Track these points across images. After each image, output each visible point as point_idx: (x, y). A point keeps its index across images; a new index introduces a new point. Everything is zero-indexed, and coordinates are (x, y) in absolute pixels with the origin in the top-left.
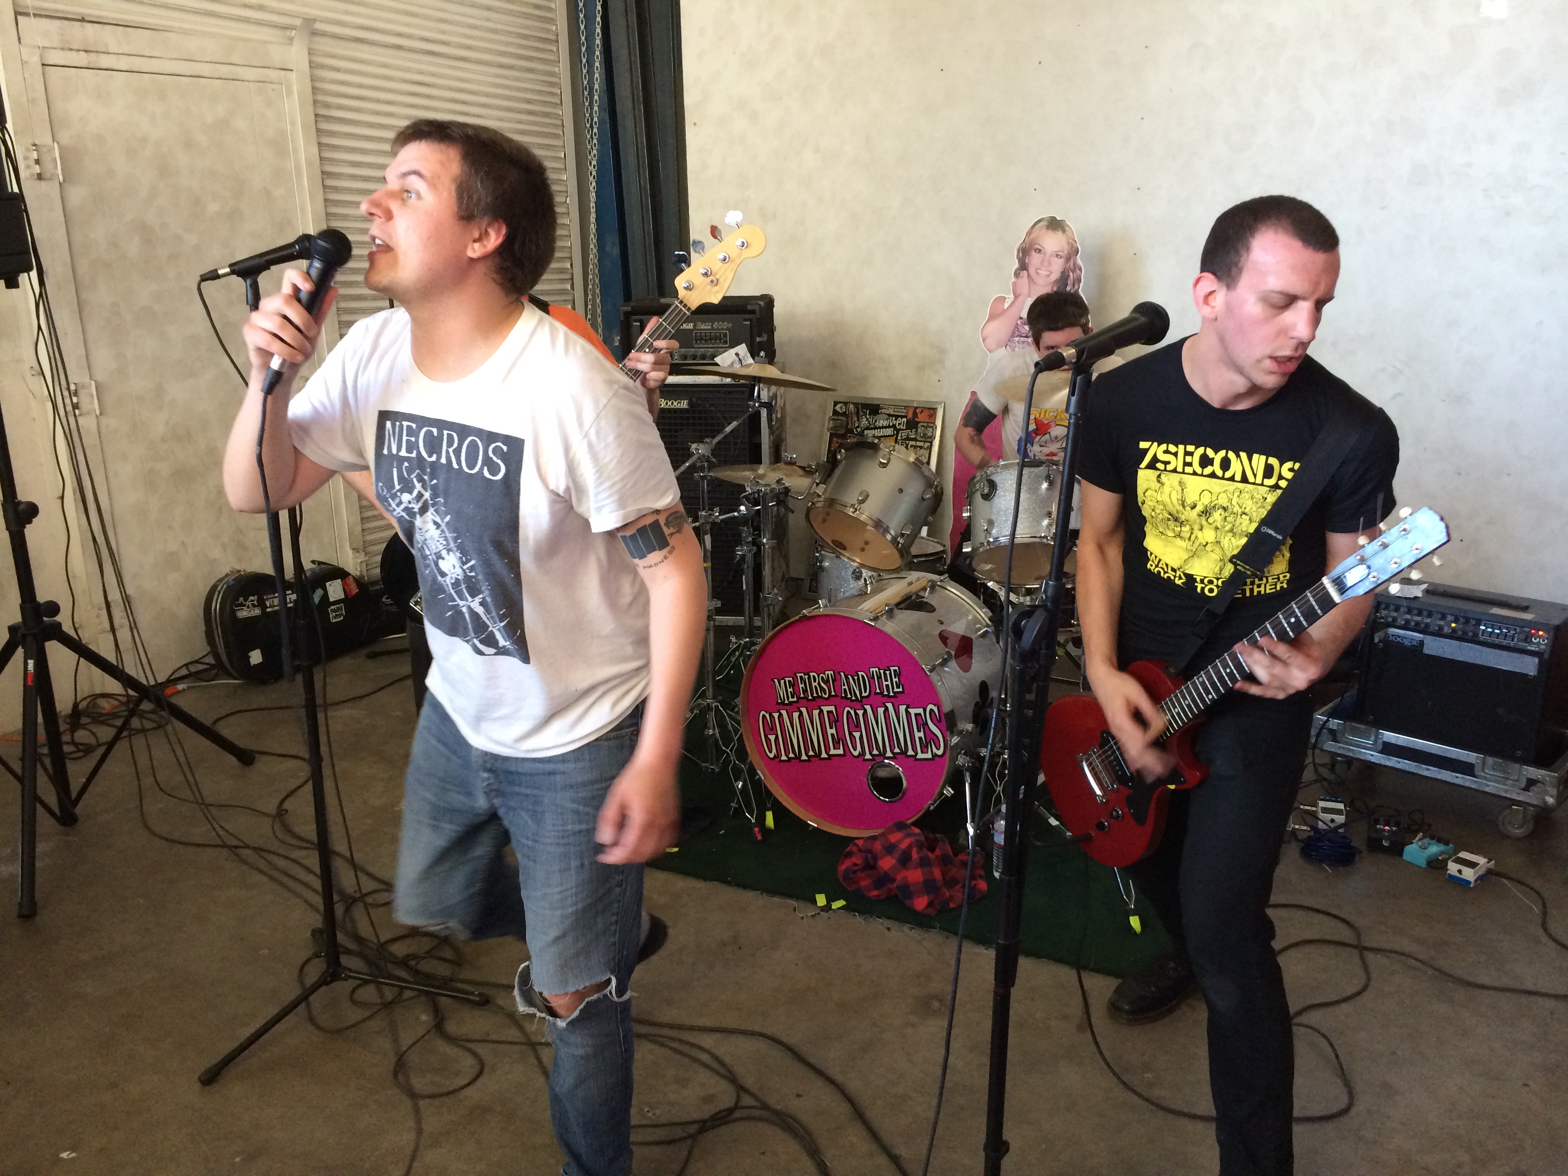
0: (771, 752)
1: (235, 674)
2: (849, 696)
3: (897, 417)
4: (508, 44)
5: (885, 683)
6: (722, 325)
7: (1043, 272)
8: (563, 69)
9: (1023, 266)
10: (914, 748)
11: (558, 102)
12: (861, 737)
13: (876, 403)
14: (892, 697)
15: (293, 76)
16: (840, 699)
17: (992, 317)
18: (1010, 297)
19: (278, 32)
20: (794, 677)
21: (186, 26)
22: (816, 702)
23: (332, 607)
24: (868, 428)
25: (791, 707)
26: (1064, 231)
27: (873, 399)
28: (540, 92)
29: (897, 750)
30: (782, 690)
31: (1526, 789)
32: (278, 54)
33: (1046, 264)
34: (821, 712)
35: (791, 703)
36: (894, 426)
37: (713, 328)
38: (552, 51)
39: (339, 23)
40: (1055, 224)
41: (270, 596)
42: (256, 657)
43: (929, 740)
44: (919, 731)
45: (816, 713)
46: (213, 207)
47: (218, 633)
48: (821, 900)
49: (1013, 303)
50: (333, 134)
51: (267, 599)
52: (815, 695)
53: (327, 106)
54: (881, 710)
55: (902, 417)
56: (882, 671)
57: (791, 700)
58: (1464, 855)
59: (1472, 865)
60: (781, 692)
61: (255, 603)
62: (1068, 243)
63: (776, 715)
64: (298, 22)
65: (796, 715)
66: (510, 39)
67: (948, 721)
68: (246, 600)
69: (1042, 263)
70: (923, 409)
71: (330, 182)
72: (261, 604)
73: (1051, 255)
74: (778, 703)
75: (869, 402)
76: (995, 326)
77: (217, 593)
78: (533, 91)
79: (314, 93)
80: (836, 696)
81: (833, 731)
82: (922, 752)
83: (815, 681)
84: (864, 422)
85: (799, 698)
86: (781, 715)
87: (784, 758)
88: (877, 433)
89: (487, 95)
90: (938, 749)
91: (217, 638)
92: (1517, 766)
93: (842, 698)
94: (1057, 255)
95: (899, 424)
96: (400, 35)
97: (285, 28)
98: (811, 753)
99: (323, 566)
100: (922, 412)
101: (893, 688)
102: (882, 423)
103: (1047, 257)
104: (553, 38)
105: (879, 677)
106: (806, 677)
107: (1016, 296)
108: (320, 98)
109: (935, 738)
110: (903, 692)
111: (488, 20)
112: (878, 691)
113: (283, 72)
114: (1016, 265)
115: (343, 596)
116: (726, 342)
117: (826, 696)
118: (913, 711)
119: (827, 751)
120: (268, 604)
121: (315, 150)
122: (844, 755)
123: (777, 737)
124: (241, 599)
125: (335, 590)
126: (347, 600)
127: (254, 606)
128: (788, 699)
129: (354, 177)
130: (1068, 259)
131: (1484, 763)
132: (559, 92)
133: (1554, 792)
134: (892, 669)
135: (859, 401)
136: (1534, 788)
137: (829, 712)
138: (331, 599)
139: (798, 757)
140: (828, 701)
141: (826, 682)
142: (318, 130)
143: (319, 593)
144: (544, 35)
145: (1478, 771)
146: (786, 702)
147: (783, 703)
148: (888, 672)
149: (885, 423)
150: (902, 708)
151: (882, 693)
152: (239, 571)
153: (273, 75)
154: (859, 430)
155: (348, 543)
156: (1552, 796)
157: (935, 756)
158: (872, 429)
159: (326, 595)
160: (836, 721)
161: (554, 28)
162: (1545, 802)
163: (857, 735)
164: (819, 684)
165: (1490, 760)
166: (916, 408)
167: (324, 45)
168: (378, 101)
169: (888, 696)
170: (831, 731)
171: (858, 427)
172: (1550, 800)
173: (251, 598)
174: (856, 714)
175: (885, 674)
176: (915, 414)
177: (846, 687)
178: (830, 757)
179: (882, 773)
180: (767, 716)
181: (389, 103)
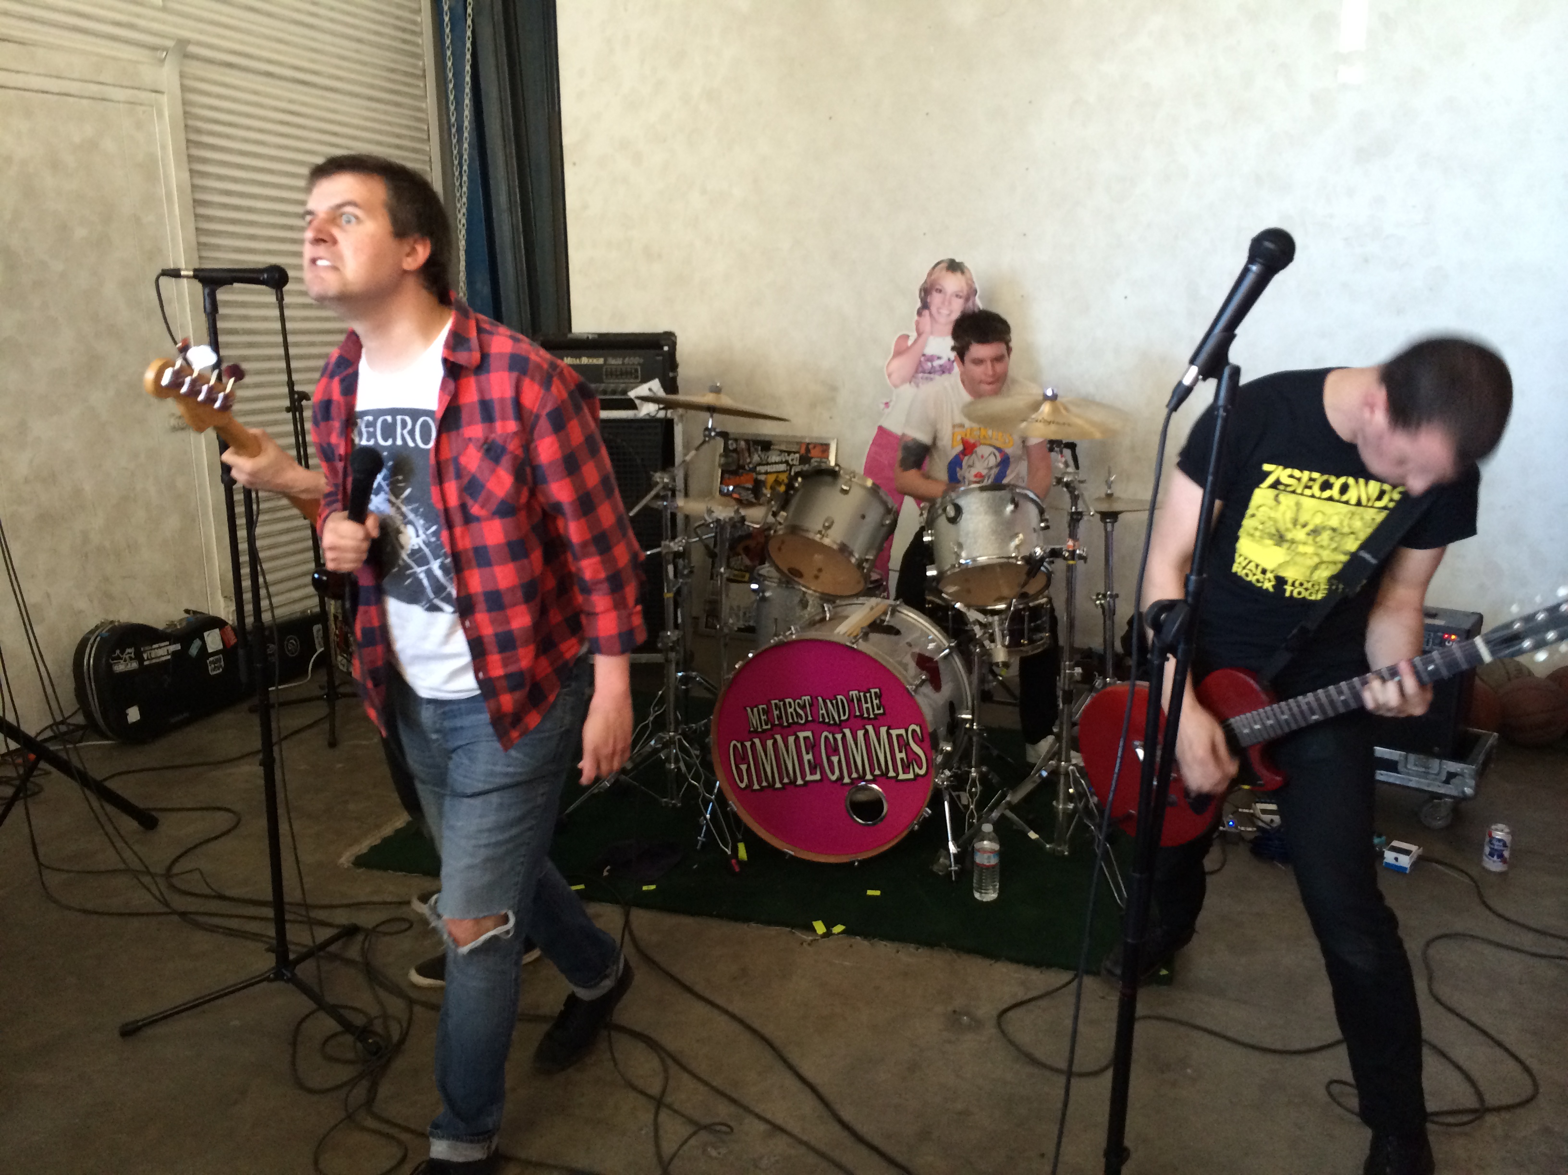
0: (742, 781)
1: (109, 734)
2: (827, 720)
3: (789, 453)
4: (375, 76)
5: (865, 706)
6: (634, 361)
7: (945, 312)
8: (431, 103)
9: (925, 305)
10: (895, 769)
11: (426, 137)
12: (840, 761)
13: (767, 439)
14: (871, 719)
15: (164, 99)
16: (817, 724)
17: (898, 353)
18: (913, 335)
19: (146, 52)
20: (769, 704)
21: (50, 40)
22: (792, 728)
23: (211, 659)
24: (760, 464)
25: (763, 736)
26: (963, 272)
27: (766, 435)
28: (409, 127)
29: (877, 772)
30: (755, 717)
31: (1447, 782)
32: (148, 73)
33: (946, 303)
34: (797, 739)
35: (764, 731)
36: (787, 462)
37: (623, 364)
38: (418, 86)
39: (211, 47)
40: (954, 266)
41: (147, 648)
42: (133, 714)
43: (911, 760)
44: (900, 751)
45: (791, 739)
46: (80, 233)
47: (91, 688)
48: (820, 927)
49: (915, 341)
50: (205, 161)
51: (145, 651)
52: (791, 721)
53: (199, 131)
54: (860, 733)
55: (795, 453)
56: (862, 694)
57: (765, 727)
58: (1395, 843)
59: (1407, 852)
60: (755, 721)
61: (133, 655)
62: (967, 284)
63: (748, 744)
64: (170, 43)
65: (770, 743)
66: (376, 72)
67: (930, 741)
68: (122, 652)
69: (943, 303)
70: (815, 445)
71: (202, 211)
72: (139, 657)
73: (952, 295)
74: (750, 732)
75: (762, 438)
76: (897, 363)
77: (89, 646)
78: (401, 126)
79: (185, 118)
80: (813, 721)
81: (810, 756)
82: (904, 773)
83: (790, 707)
84: (756, 458)
85: (773, 725)
86: (753, 745)
87: (756, 787)
88: (769, 468)
89: (357, 127)
90: (920, 768)
91: (90, 696)
92: (1437, 761)
93: (820, 723)
94: (957, 296)
95: (792, 460)
96: (269, 61)
97: (154, 48)
98: (786, 780)
99: (198, 616)
100: (814, 447)
101: (873, 710)
102: (774, 458)
103: (948, 297)
104: (420, 73)
105: (859, 700)
106: (782, 703)
107: (919, 334)
108: (191, 122)
109: (918, 759)
110: (884, 714)
111: (357, 51)
112: (858, 714)
113: (154, 94)
114: (919, 304)
115: (221, 647)
116: (637, 377)
117: (803, 722)
118: (894, 732)
119: (803, 777)
120: (145, 656)
121: (186, 175)
122: (821, 780)
123: (749, 767)
124: (118, 652)
125: (213, 640)
126: (227, 652)
127: (131, 658)
128: (761, 726)
129: (225, 206)
130: (967, 299)
131: (1406, 758)
132: (426, 128)
133: (1472, 783)
134: (873, 691)
135: (750, 438)
136: (1453, 781)
137: (806, 738)
138: (210, 650)
139: (771, 786)
140: (803, 727)
141: (803, 707)
142: (189, 156)
143: (197, 643)
144: (410, 70)
145: (1400, 767)
146: (760, 730)
147: (756, 731)
148: (868, 695)
149: (777, 459)
150: (883, 730)
151: (862, 715)
152: (112, 622)
153: (144, 96)
154: (751, 466)
155: (220, 591)
156: (1470, 787)
157: (917, 776)
158: (764, 465)
159: (204, 646)
160: (813, 746)
161: (421, 63)
162: (1463, 792)
163: (835, 759)
164: (795, 709)
165: (1412, 757)
166: (808, 444)
167: (195, 68)
168: (249, 128)
169: (869, 718)
170: (807, 757)
171: (750, 463)
172: (1468, 791)
173: (129, 650)
174: (835, 739)
175: (865, 697)
176: (808, 450)
177: (824, 711)
178: (806, 783)
179: (861, 797)
180: (739, 745)
181: (261, 131)
